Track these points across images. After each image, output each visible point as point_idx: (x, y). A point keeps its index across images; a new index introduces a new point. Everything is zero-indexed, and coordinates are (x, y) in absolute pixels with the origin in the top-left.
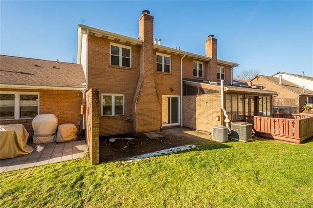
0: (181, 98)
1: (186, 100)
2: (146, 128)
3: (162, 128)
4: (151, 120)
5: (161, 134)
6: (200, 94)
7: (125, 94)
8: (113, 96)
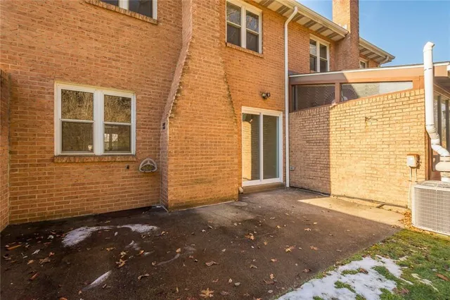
0: (284, 117)
1: (299, 120)
2: (199, 192)
3: (241, 190)
4: (213, 169)
5: (241, 208)
6: (341, 101)
7: (137, 93)
8: (99, 96)
